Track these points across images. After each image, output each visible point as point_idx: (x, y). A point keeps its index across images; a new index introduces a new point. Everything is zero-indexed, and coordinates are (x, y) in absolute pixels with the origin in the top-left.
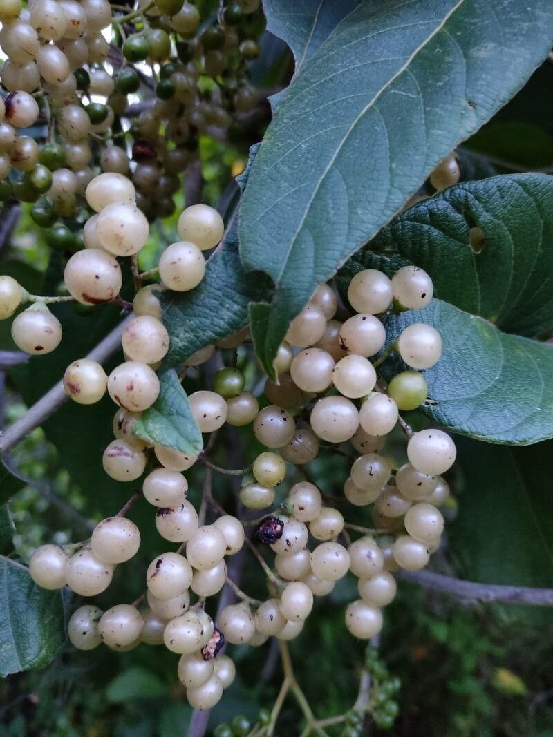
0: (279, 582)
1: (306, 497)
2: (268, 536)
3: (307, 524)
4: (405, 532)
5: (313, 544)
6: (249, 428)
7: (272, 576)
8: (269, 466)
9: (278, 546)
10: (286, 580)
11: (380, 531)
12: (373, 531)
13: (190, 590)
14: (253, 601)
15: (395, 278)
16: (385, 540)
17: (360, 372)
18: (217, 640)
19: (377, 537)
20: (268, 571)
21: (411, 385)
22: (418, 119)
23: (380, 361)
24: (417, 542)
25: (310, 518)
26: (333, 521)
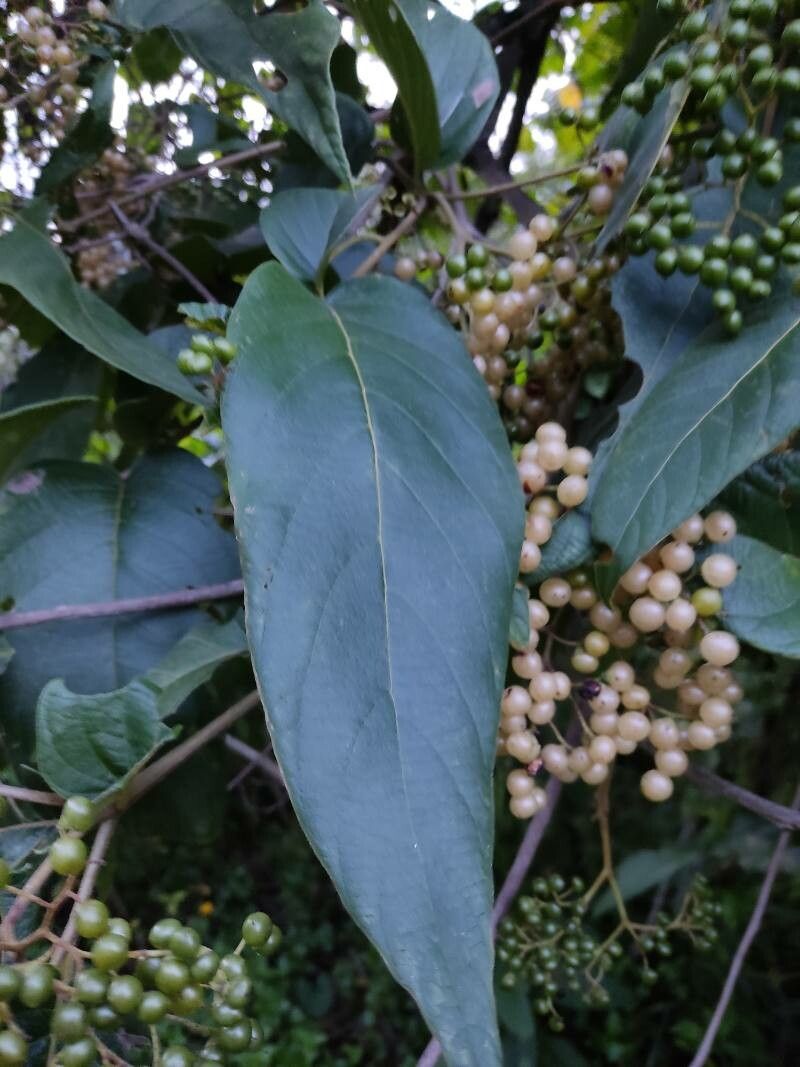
0: (591, 734)
1: (622, 673)
2: (589, 692)
3: (620, 694)
4: (700, 719)
5: (621, 710)
6: (586, 613)
7: (587, 729)
8: (597, 642)
9: (595, 704)
10: (596, 734)
11: (679, 716)
12: (674, 715)
13: (527, 717)
14: (570, 747)
15: (707, 520)
16: (683, 724)
17: (669, 584)
18: (540, 763)
19: (677, 721)
20: (584, 724)
21: (709, 598)
22: (725, 444)
23: (688, 579)
24: (707, 726)
25: (622, 689)
26: (641, 696)
